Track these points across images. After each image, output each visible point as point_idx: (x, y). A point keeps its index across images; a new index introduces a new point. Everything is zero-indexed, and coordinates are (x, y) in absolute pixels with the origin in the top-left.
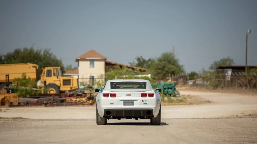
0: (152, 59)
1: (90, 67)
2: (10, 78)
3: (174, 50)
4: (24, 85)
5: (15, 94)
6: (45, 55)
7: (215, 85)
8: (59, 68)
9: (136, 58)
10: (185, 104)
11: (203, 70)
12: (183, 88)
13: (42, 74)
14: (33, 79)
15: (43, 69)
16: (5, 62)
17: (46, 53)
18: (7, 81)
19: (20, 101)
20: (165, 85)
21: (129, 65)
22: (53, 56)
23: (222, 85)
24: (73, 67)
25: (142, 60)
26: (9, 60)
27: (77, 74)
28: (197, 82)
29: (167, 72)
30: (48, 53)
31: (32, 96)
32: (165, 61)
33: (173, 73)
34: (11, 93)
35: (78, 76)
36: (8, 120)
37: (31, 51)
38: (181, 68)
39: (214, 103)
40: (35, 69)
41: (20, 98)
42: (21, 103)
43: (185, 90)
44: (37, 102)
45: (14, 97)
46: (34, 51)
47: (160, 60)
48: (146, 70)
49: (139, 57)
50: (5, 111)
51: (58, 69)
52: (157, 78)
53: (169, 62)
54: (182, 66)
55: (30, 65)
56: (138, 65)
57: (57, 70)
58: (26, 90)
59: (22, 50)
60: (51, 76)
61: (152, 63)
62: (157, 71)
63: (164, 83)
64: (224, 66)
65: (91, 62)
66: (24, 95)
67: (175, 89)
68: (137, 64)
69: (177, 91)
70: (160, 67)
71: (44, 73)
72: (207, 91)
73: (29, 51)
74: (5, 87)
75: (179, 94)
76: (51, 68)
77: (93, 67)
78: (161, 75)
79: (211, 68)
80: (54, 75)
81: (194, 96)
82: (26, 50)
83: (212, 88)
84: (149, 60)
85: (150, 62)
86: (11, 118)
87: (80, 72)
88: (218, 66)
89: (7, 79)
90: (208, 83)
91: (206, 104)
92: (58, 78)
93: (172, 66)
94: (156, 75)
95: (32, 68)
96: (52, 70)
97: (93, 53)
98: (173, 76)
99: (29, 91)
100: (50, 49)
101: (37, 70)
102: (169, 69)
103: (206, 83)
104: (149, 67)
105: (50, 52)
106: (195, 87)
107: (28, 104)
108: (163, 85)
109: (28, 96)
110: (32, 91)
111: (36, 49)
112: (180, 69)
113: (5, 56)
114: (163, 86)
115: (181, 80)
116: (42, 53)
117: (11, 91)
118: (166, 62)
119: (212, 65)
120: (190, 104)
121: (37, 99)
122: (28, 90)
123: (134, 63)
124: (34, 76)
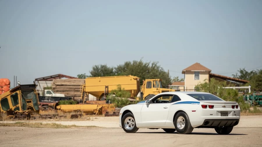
0: (254, 72)
1: (195, 79)
2: (109, 90)
4: (120, 96)
5: (113, 105)
6: (153, 68)
8: (159, 80)
9: (240, 70)
13: (143, 86)
14: (134, 90)
15: (143, 80)
16: (116, 74)
17: (154, 66)
18: (107, 92)
19: (116, 111)
20: (256, 96)
21: (232, 77)
22: (160, 69)
24: (180, 79)
25: (244, 73)
26: (120, 72)
27: (184, 86)
30: (156, 65)
34: (109, 103)
35: (184, 87)
36: (82, 129)
37: (140, 63)
40: (136, 81)
41: (117, 108)
42: (116, 112)
45: (112, 107)
46: (142, 64)
48: (248, 82)
49: (242, 69)
50: (93, 120)
52: (257, 89)
55: (132, 77)
56: (241, 77)
57: (156, 82)
58: (122, 100)
59: (132, 63)
60: (151, 88)
61: (254, 75)
62: (258, 82)
63: (255, 94)
65: (196, 75)
68: (239, 76)
71: (145, 85)
73: (138, 63)
74: (104, 98)
76: (152, 80)
77: (198, 79)
80: (154, 87)
82: (135, 62)
84: (252, 72)
85: (252, 74)
86: (85, 126)
87: (185, 84)
89: (107, 90)
92: (157, 89)
94: (257, 86)
95: (133, 80)
96: (152, 82)
97: (198, 65)
99: (125, 102)
100: (158, 62)
101: (138, 82)
104: (251, 79)
105: (158, 65)
108: (255, 96)
111: (144, 62)
113: (115, 68)
114: (255, 98)
117: (109, 101)
122: (123, 100)
123: (236, 75)
124: (135, 87)
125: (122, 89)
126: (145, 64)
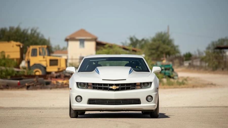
0: (145, 39)
1: (80, 47)
3: (168, 29)
4: (4, 65)
6: (32, 35)
7: (214, 66)
8: (45, 46)
9: (129, 37)
10: (188, 87)
11: (198, 50)
12: (179, 69)
13: (27, 53)
14: (17, 59)
15: (28, 47)
17: (33, 32)
21: (121, 45)
22: (40, 35)
23: (222, 66)
25: (134, 40)
27: (67, 54)
28: (195, 63)
29: (162, 53)
30: (35, 31)
31: (13, 78)
32: (159, 40)
33: (168, 53)
35: (67, 56)
37: (18, 30)
38: (177, 48)
39: (218, 85)
40: (19, 47)
43: (182, 71)
44: (19, 84)
46: (20, 30)
47: (154, 40)
49: (132, 36)
51: (44, 48)
53: (164, 42)
54: (177, 46)
55: (13, 43)
56: (131, 45)
57: (43, 50)
58: (7, 70)
59: (8, 29)
60: (36, 55)
61: (145, 43)
62: (151, 51)
64: (222, 46)
66: (4, 76)
67: (173, 70)
68: (129, 44)
69: (175, 73)
70: (154, 47)
71: (29, 52)
72: (206, 73)
75: (177, 76)
76: (37, 47)
77: (83, 46)
78: (155, 56)
79: (208, 48)
80: (40, 54)
81: (194, 78)
82: (11, 29)
83: (212, 69)
84: (143, 40)
85: (143, 42)
87: (69, 52)
88: (216, 46)
90: (207, 64)
91: (211, 87)
92: (44, 58)
93: (167, 46)
95: (15, 46)
96: (38, 49)
97: (82, 32)
98: (168, 56)
99: (10, 72)
101: (21, 49)
102: (164, 49)
103: (204, 64)
104: (142, 47)
105: (38, 31)
106: (192, 69)
107: (8, 87)
109: (9, 77)
110: (13, 71)
111: (22, 28)
112: (175, 50)
115: (177, 61)
116: (29, 32)
118: (161, 42)
119: (209, 45)
120: (193, 87)
121: (18, 81)
124: (18, 55)
125: (6, 56)
126: (24, 31)
